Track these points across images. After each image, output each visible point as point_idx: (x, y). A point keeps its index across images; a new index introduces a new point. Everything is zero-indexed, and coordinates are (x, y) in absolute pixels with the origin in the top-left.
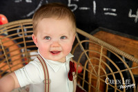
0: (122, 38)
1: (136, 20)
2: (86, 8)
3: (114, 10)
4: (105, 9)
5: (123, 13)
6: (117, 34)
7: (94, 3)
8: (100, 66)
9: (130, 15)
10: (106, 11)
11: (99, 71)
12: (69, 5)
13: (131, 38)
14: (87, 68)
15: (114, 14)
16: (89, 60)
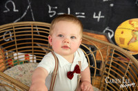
1: (98, 20)
7: (69, 9)
12: (50, 12)
13: (95, 33)
15: (83, 17)
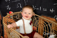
0: (48, 18)
3: (46, 9)
4: (43, 9)
5: (48, 10)
6: (47, 16)
8: (41, 25)
9: (50, 11)
16: (38, 23)
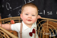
2: (41, 13)
3: (51, 12)
4: (48, 12)
7: (44, 11)
8: (47, 29)
10: (48, 13)
11: (47, 31)
14: (42, 32)
16: (43, 28)
